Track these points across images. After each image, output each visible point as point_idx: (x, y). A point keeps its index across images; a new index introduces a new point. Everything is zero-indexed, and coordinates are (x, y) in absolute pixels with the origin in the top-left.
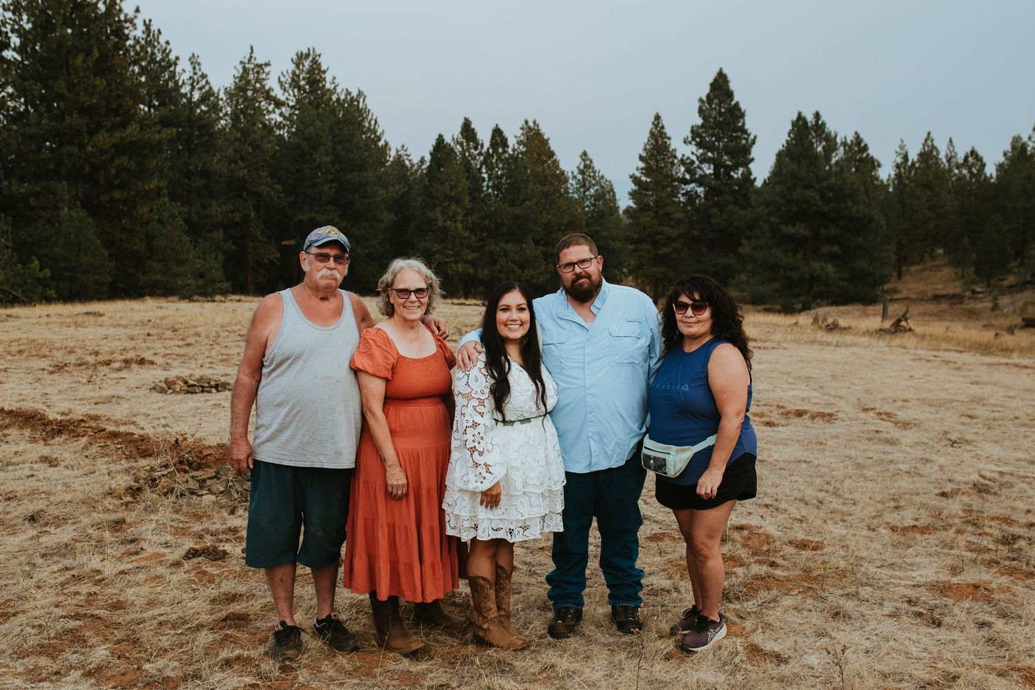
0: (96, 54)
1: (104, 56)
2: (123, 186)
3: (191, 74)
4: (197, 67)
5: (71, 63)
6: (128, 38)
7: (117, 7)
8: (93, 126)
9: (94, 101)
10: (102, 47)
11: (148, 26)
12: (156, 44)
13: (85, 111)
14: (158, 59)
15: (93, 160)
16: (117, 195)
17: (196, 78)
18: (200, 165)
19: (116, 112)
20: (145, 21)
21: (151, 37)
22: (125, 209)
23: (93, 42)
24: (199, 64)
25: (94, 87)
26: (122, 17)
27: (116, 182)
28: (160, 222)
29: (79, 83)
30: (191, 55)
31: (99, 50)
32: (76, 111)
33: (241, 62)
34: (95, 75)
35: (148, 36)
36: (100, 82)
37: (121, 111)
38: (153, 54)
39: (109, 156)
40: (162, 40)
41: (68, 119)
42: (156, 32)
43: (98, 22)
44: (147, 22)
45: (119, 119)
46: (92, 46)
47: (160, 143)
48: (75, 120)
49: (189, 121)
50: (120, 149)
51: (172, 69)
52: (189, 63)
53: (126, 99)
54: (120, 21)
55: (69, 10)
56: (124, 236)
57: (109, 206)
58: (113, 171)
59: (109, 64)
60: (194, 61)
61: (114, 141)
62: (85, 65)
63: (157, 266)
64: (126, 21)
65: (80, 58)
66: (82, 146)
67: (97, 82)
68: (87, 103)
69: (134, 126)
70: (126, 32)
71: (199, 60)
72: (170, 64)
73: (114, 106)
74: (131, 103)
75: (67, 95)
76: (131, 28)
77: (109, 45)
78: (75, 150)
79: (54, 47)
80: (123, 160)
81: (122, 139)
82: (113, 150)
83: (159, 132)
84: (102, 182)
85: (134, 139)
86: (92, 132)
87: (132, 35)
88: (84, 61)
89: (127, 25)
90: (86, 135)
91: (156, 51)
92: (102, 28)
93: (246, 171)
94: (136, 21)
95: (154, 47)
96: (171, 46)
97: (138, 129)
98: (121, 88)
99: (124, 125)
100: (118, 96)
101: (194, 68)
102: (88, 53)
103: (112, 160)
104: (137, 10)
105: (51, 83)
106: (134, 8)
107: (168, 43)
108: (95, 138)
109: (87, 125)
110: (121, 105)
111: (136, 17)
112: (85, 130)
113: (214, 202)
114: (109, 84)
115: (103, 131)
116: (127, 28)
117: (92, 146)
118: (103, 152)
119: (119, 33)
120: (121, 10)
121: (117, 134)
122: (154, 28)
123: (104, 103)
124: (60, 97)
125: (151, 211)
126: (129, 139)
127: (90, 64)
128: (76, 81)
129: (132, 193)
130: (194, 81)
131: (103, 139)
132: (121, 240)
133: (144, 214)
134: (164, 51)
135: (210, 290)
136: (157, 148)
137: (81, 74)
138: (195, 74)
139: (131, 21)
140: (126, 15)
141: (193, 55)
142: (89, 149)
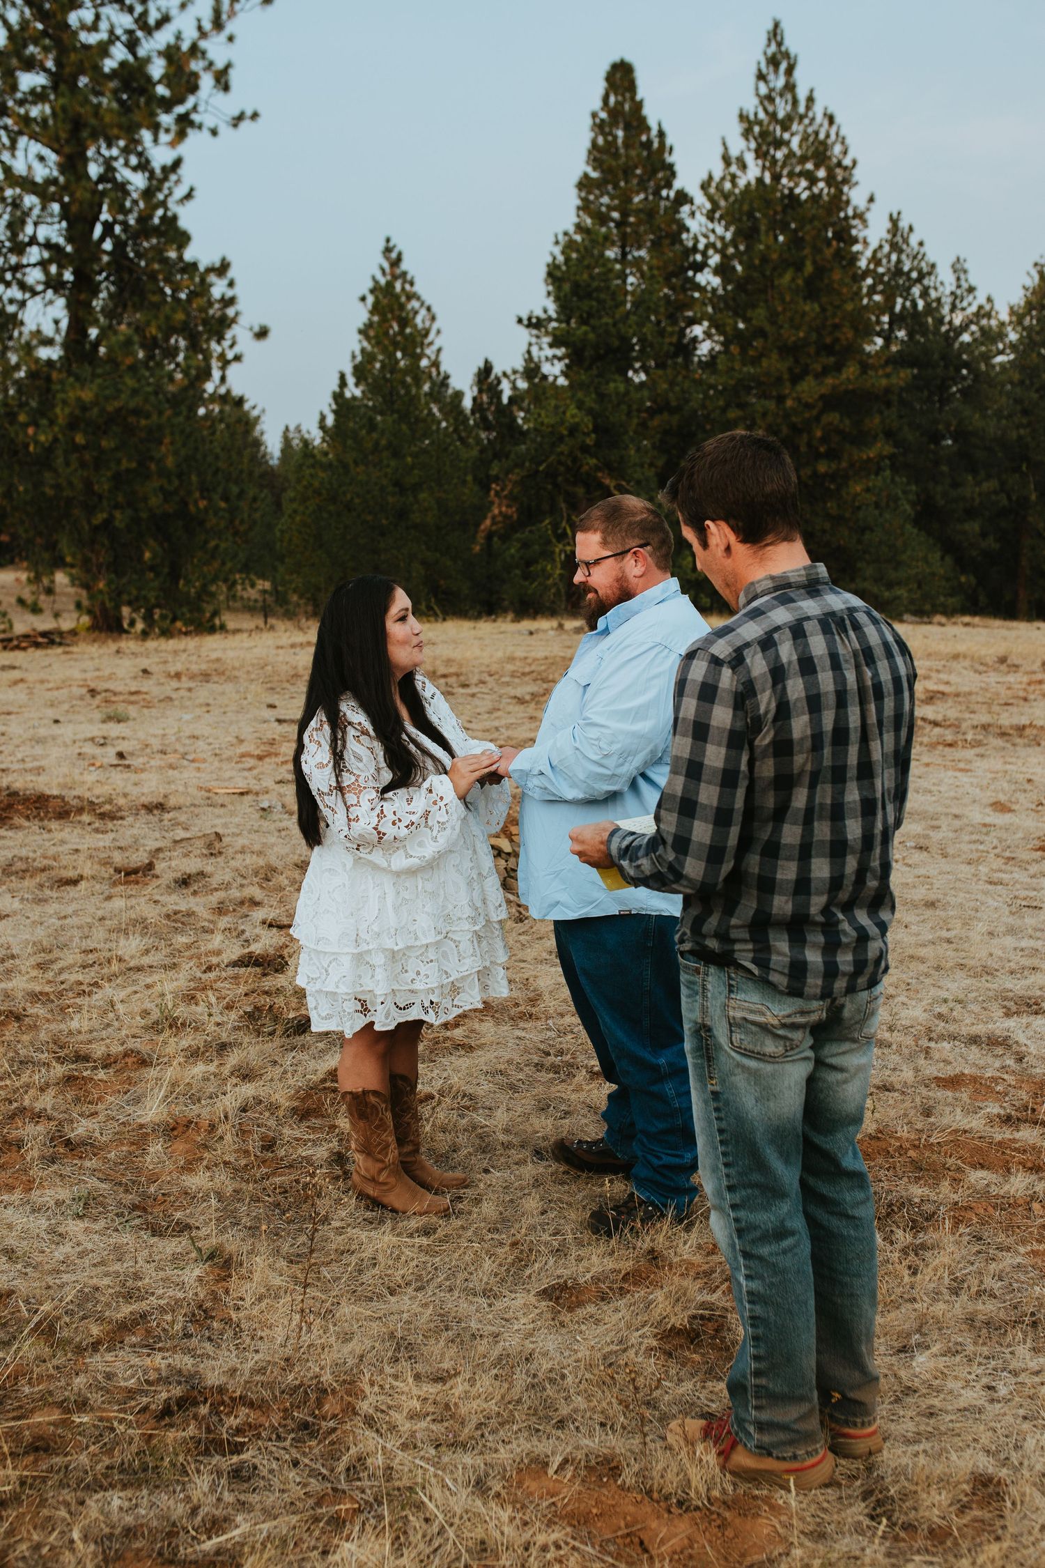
0: (809, 268)
1: (820, 271)
2: (832, 455)
3: (953, 288)
4: (962, 276)
5: (776, 283)
6: (855, 241)
7: (844, 198)
8: (797, 371)
9: (801, 335)
10: (818, 258)
11: (894, 222)
12: (905, 247)
13: (787, 350)
14: (906, 268)
15: (794, 419)
16: (822, 467)
17: (959, 292)
18: (954, 423)
19: (829, 349)
20: (891, 215)
21: (899, 239)
22: (832, 487)
23: (807, 251)
24: (965, 272)
25: (804, 314)
26: (850, 212)
27: (822, 450)
28: (877, 505)
29: (784, 310)
30: (954, 259)
31: (814, 262)
32: (775, 351)
33: (1036, 264)
34: (805, 299)
35: (894, 236)
36: (811, 308)
37: (837, 347)
38: (899, 261)
39: (815, 412)
40: (914, 240)
41: (765, 362)
42: (906, 229)
43: (816, 223)
44: (895, 216)
45: (832, 359)
46: (806, 257)
47: (888, 390)
48: (774, 364)
49: (944, 357)
50: (831, 402)
51: (926, 282)
52: (950, 271)
53: (845, 330)
54: (846, 218)
55: (779, 208)
56: (827, 526)
57: (810, 483)
58: (819, 434)
59: (826, 281)
60: (959, 269)
61: (823, 390)
62: (793, 286)
63: (869, 571)
64: (854, 217)
65: (788, 277)
66: (781, 399)
67: (807, 308)
68: (793, 338)
69: (852, 369)
70: (854, 232)
71: (966, 266)
72: (922, 276)
73: (828, 340)
74: (850, 335)
75: (768, 328)
76: (860, 227)
77: (828, 253)
78: (771, 405)
79: (757, 262)
80: (833, 417)
81: (834, 387)
82: (820, 404)
83: (888, 376)
84: (803, 449)
85: (851, 387)
86: (796, 379)
87: (861, 235)
88: (793, 280)
89: (855, 222)
90: (788, 384)
91: (904, 257)
92: (820, 231)
93: (1028, 430)
94: (868, 216)
95: (901, 251)
96: (927, 249)
97: (858, 372)
98: (839, 313)
99: (838, 368)
100: (836, 327)
101: (958, 279)
102: (799, 267)
103: (818, 419)
104: (871, 200)
105: (749, 313)
106: (867, 197)
107: (921, 244)
108: (799, 388)
109: (790, 369)
110: (837, 340)
111: (868, 209)
112: (786, 376)
113: (970, 478)
114: (823, 310)
115: (810, 378)
116: (855, 227)
117: (794, 399)
118: (808, 406)
119: (845, 236)
120: (848, 202)
121: (829, 381)
122: (903, 224)
123: (814, 336)
124: (761, 333)
125: (868, 490)
126: (843, 387)
127: (800, 282)
128: (780, 309)
129: (844, 464)
130: (956, 297)
131: (809, 388)
132: (824, 531)
133: (856, 495)
134: (915, 257)
135: (928, 607)
136: (884, 398)
137: (788, 298)
138: (959, 287)
139: (859, 216)
140: (855, 209)
141: (958, 259)
142: (789, 403)
